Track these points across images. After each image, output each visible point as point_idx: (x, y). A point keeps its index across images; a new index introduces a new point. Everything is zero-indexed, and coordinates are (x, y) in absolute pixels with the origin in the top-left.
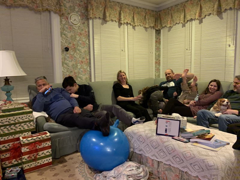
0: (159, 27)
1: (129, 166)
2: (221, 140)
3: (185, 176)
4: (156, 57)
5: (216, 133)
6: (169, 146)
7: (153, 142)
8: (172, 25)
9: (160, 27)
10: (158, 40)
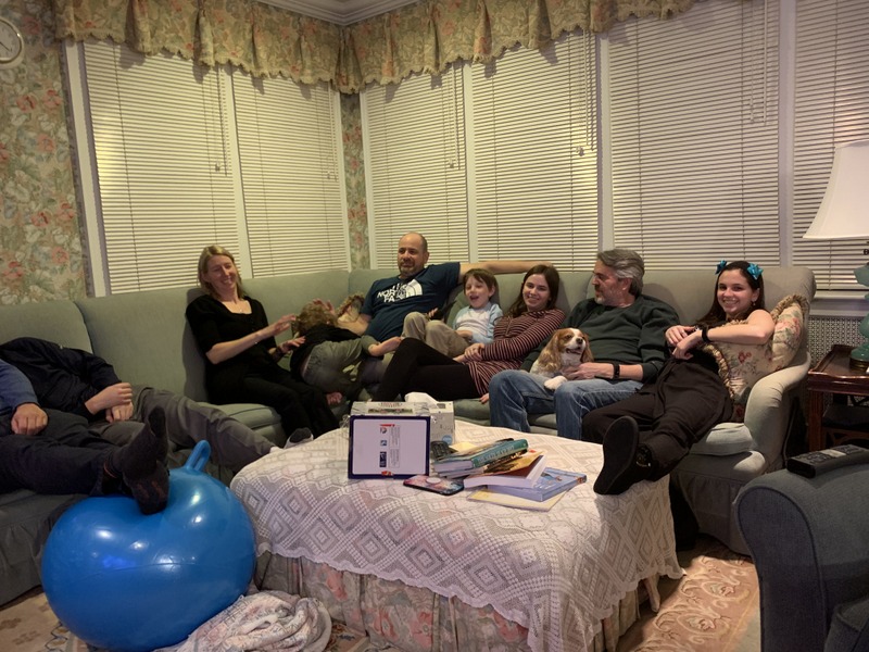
0: (352, 85)
1: (255, 612)
2: (563, 468)
3: (452, 612)
4: (349, 194)
5: (549, 448)
6: (392, 515)
7: (340, 508)
8: (396, 79)
9: (356, 84)
10: (352, 131)
